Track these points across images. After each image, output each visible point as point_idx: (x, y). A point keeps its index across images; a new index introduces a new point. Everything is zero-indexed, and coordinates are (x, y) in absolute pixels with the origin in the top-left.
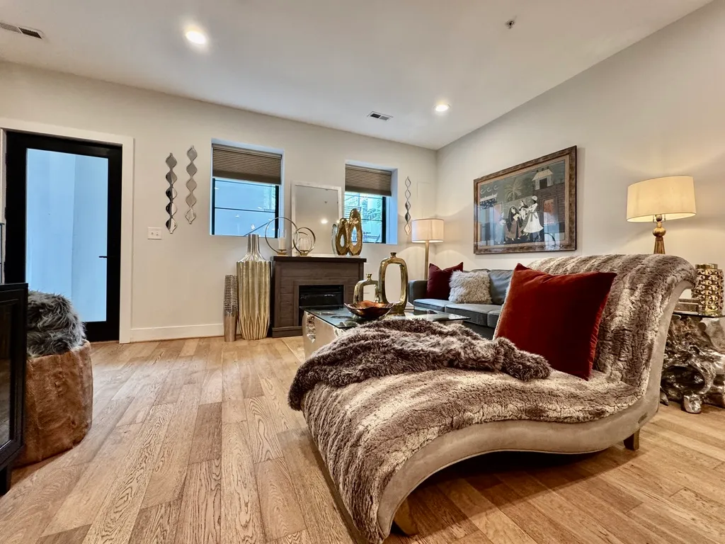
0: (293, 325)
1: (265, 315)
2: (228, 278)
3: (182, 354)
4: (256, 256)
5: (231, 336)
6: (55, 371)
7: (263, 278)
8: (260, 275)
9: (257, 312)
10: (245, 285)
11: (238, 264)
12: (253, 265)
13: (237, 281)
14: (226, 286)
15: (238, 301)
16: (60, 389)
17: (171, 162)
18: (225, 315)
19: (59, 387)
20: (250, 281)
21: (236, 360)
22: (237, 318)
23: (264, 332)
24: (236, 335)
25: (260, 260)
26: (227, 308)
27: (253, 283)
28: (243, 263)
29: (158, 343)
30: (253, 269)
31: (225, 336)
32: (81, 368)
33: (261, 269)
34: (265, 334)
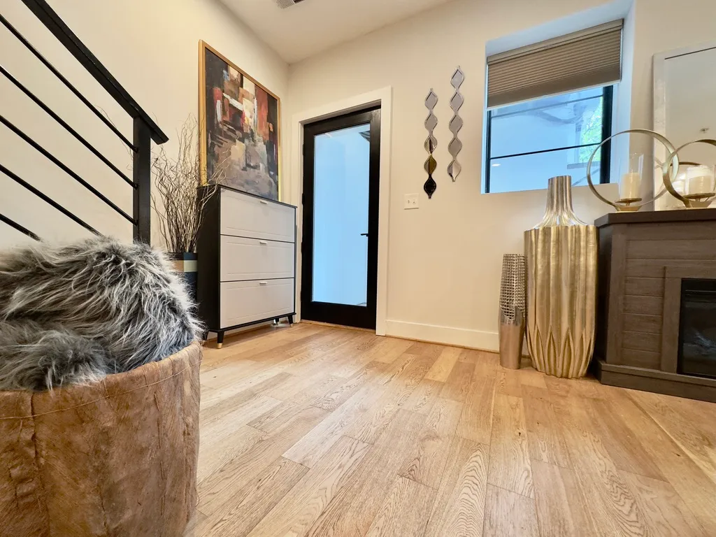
0: (659, 367)
1: (586, 334)
2: (508, 259)
3: (429, 376)
4: (565, 216)
5: (512, 357)
6: (14, 437)
7: (582, 259)
8: (576, 254)
9: (565, 325)
10: (540, 272)
11: (527, 234)
12: (558, 234)
13: (526, 264)
14: (505, 272)
15: (526, 300)
16: (25, 488)
17: (431, 99)
18: (502, 321)
19: (22, 480)
20: (553, 263)
21: (524, 431)
22: (524, 330)
23: (580, 364)
24: (520, 356)
25: (574, 222)
26: (505, 310)
27: (558, 269)
28: (536, 231)
29: (412, 343)
30: (558, 241)
31: (500, 353)
32: (105, 432)
33: (577, 240)
34: (583, 370)
